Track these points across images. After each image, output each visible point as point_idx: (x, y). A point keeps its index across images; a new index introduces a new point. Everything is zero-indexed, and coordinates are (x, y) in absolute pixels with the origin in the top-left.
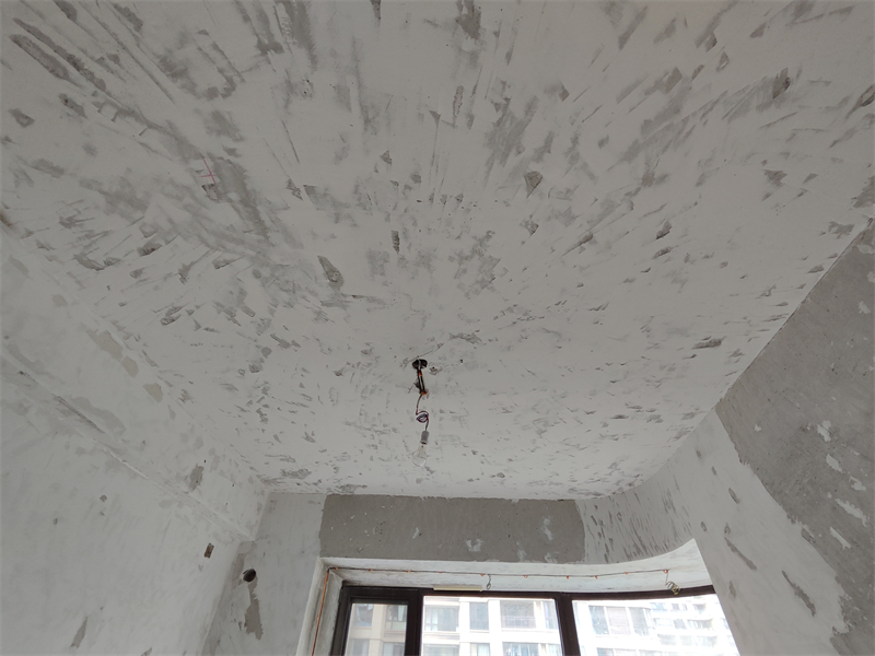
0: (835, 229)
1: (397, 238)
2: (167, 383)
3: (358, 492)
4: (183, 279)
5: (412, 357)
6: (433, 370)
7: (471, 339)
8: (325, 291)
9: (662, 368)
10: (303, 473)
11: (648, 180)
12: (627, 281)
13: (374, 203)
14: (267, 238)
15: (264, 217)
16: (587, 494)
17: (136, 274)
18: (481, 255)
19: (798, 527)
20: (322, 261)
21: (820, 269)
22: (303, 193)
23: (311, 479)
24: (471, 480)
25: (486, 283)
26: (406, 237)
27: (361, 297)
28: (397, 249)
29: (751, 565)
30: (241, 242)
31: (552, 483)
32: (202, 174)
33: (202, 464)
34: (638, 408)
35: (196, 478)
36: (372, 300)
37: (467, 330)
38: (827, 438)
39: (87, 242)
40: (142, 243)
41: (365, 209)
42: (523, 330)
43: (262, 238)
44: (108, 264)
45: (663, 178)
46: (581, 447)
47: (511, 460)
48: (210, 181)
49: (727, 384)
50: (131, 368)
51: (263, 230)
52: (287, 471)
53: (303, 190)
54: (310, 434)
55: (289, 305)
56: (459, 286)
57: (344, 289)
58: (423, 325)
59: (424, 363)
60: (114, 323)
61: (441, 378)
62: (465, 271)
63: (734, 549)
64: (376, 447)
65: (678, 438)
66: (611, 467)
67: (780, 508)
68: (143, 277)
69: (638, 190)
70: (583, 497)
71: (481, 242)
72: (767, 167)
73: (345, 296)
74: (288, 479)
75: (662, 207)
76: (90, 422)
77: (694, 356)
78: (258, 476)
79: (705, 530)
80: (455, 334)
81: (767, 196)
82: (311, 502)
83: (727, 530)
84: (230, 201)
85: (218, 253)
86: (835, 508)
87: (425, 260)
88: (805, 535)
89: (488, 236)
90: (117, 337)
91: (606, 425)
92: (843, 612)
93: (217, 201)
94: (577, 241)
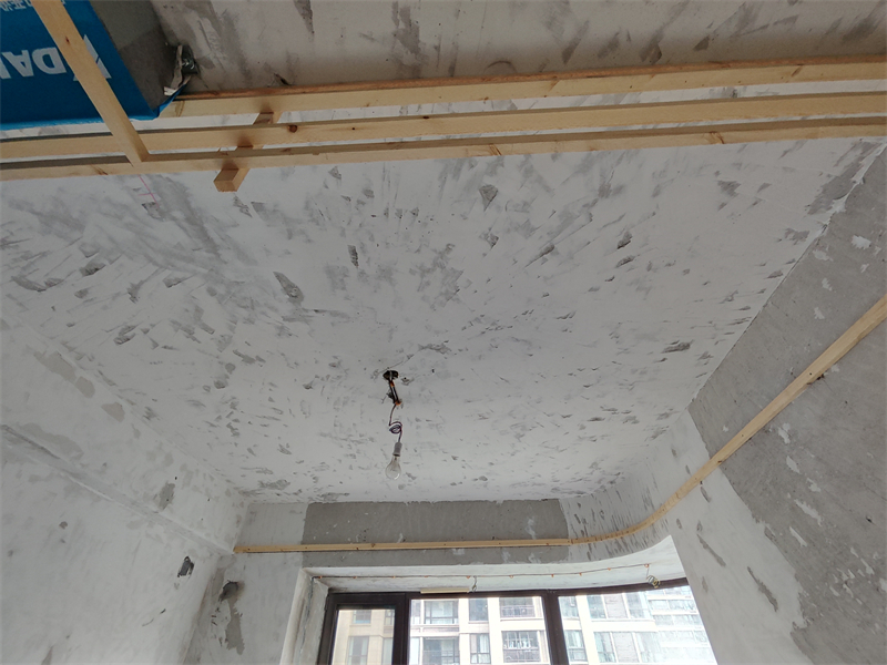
0: (791, 236)
1: (354, 253)
2: (128, 401)
3: (341, 499)
4: (134, 299)
5: (383, 369)
6: (405, 380)
7: (440, 349)
8: (286, 307)
9: (634, 372)
10: (282, 484)
11: (604, 192)
12: (591, 290)
13: (327, 219)
14: (218, 255)
15: (213, 234)
16: (570, 493)
17: (82, 294)
18: (443, 268)
19: (762, 526)
20: (279, 277)
21: (780, 274)
22: (252, 210)
23: (292, 489)
24: (454, 484)
25: (451, 295)
26: (364, 252)
27: (324, 311)
28: (356, 264)
29: (720, 561)
30: (191, 260)
31: (534, 484)
32: (140, 192)
33: (172, 481)
34: (614, 411)
35: (167, 496)
36: (334, 314)
37: (436, 341)
38: (787, 440)
39: (25, 263)
40: (84, 263)
41: (318, 224)
42: (492, 340)
43: (212, 255)
44: (50, 284)
45: (620, 190)
46: (560, 449)
47: (492, 464)
48: (150, 199)
49: (698, 385)
50: (87, 389)
51: (214, 248)
52: (265, 482)
53: (250, 206)
54: (285, 447)
55: (250, 321)
56: (423, 298)
57: (304, 304)
58: (391, 338)
59: (395, 374)
60: (64, 344)
61: (413, 388)
62: (428, 284)
63: (706, 546)
64: (354, 457)
65: (654, 437)
66: (591, 467)
67: (746, 507)
68: (89, 297)
69: (595, 202)
70: (567, 496)
71: (441, 255)
72: (720, 178)
73: (306, 311)
74: (267, 490)
75: (621, 218)
76: (42, 448)
77: (664, 360)
78: (236, 488)
79: (680, 527)
80: (425, 345)
81: (723, 206)
82: (292, 512)
83: (699, 527)
84: (174, 219)
85: (168, 272)
86: (794, 508)
87: (386, 274)
88: (767, 533)
89: (449, 248)
90: (68, 358)
91: (583, 428)
92: (802, 607)
93: (161, 220)
94: (538, 253)
